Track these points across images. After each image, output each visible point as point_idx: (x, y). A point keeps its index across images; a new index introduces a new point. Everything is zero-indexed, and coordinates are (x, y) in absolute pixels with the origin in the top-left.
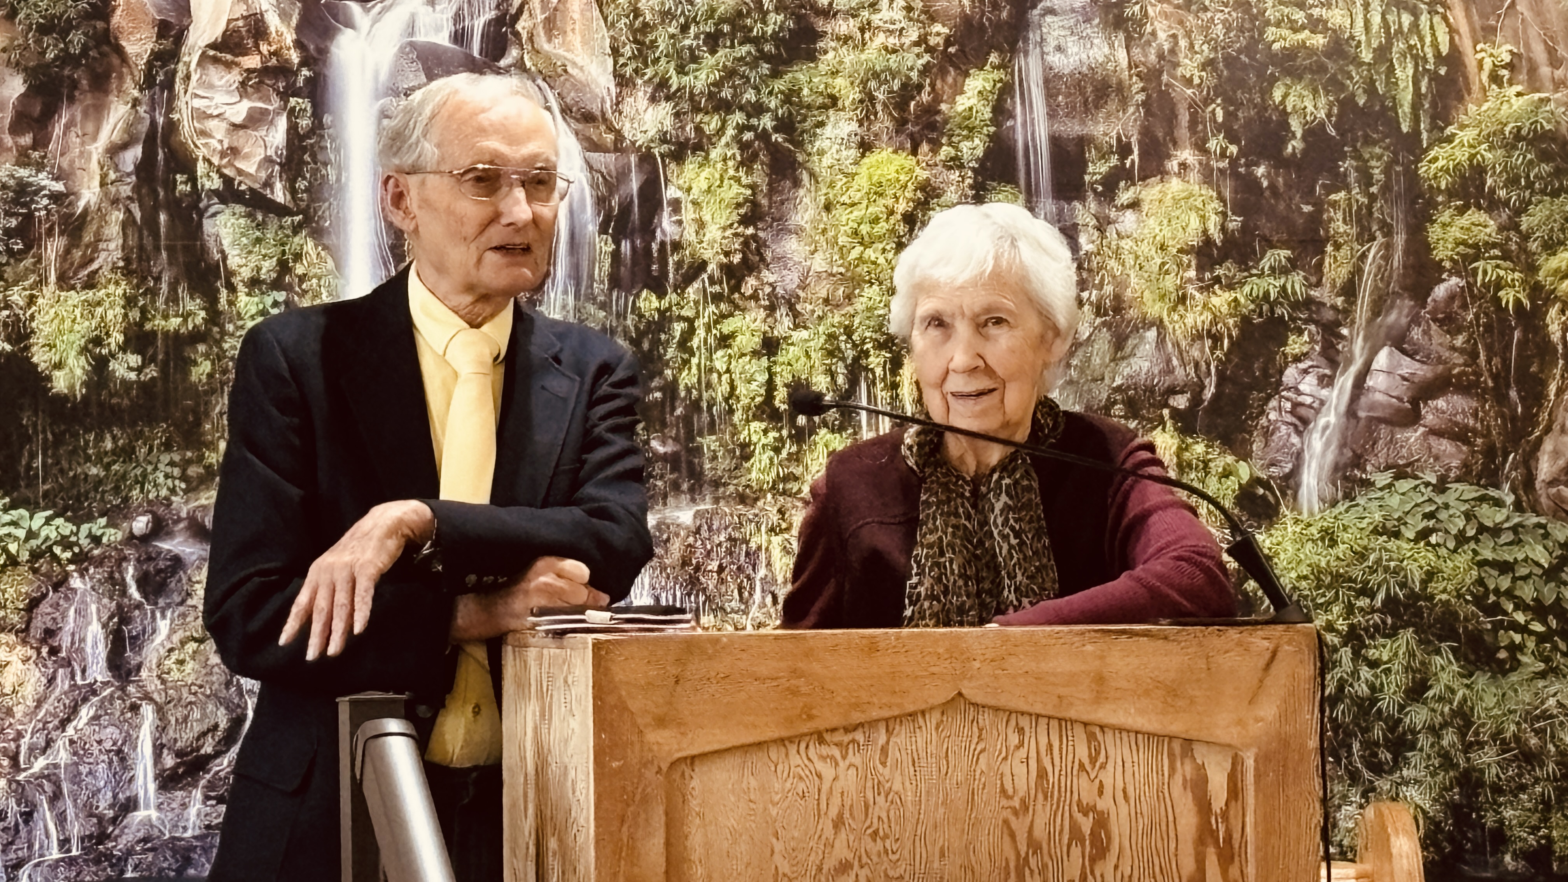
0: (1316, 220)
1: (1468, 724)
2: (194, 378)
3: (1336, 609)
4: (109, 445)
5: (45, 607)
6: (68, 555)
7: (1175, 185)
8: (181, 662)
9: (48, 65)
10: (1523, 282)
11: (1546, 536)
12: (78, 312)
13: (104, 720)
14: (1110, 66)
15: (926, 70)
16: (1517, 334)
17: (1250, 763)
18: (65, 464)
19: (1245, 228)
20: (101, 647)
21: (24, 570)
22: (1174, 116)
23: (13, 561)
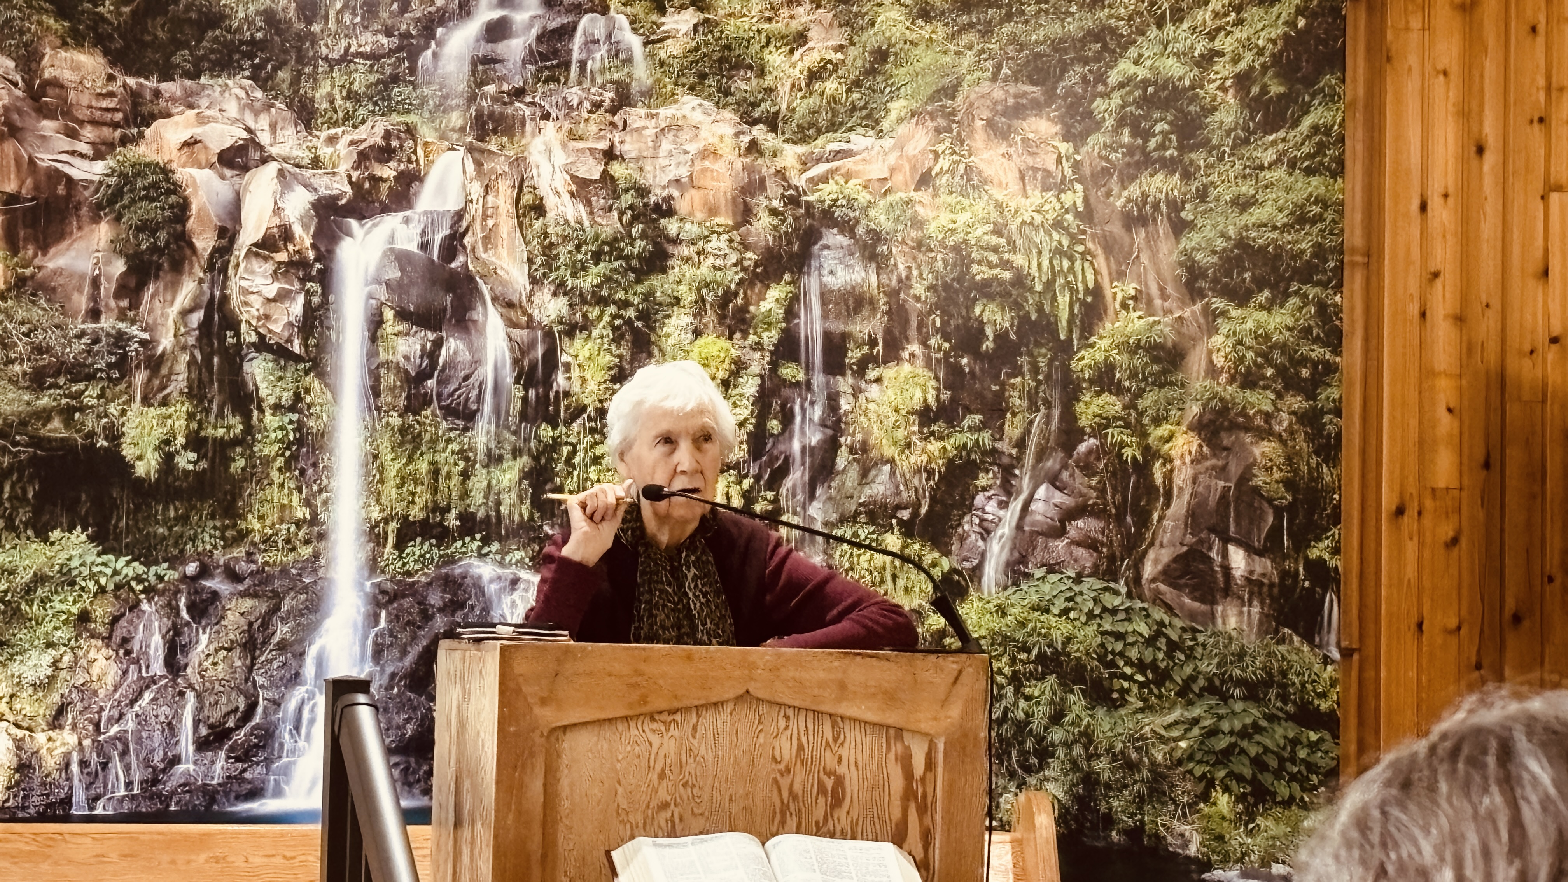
0: (1000, 396)
1: (1091, 742)
2: (232, 470)
3: (1005, 659)
4: (172, 513)
5: (123, 623)
6: (140, 587)
7: (906, 368)
8: (215, 664)
9: (143, 252)
10: (1138, 444)
11: (1148, 616)
12: (155, 422)
13: (160, 702)
14: (865, 286)
15: (740, 283)
16: (1133, 479)
17: (941, 747)
18: (141, 525)
19: (953, 400)
21: (110, 597)
22: (907, 321)
23: (102, 590)
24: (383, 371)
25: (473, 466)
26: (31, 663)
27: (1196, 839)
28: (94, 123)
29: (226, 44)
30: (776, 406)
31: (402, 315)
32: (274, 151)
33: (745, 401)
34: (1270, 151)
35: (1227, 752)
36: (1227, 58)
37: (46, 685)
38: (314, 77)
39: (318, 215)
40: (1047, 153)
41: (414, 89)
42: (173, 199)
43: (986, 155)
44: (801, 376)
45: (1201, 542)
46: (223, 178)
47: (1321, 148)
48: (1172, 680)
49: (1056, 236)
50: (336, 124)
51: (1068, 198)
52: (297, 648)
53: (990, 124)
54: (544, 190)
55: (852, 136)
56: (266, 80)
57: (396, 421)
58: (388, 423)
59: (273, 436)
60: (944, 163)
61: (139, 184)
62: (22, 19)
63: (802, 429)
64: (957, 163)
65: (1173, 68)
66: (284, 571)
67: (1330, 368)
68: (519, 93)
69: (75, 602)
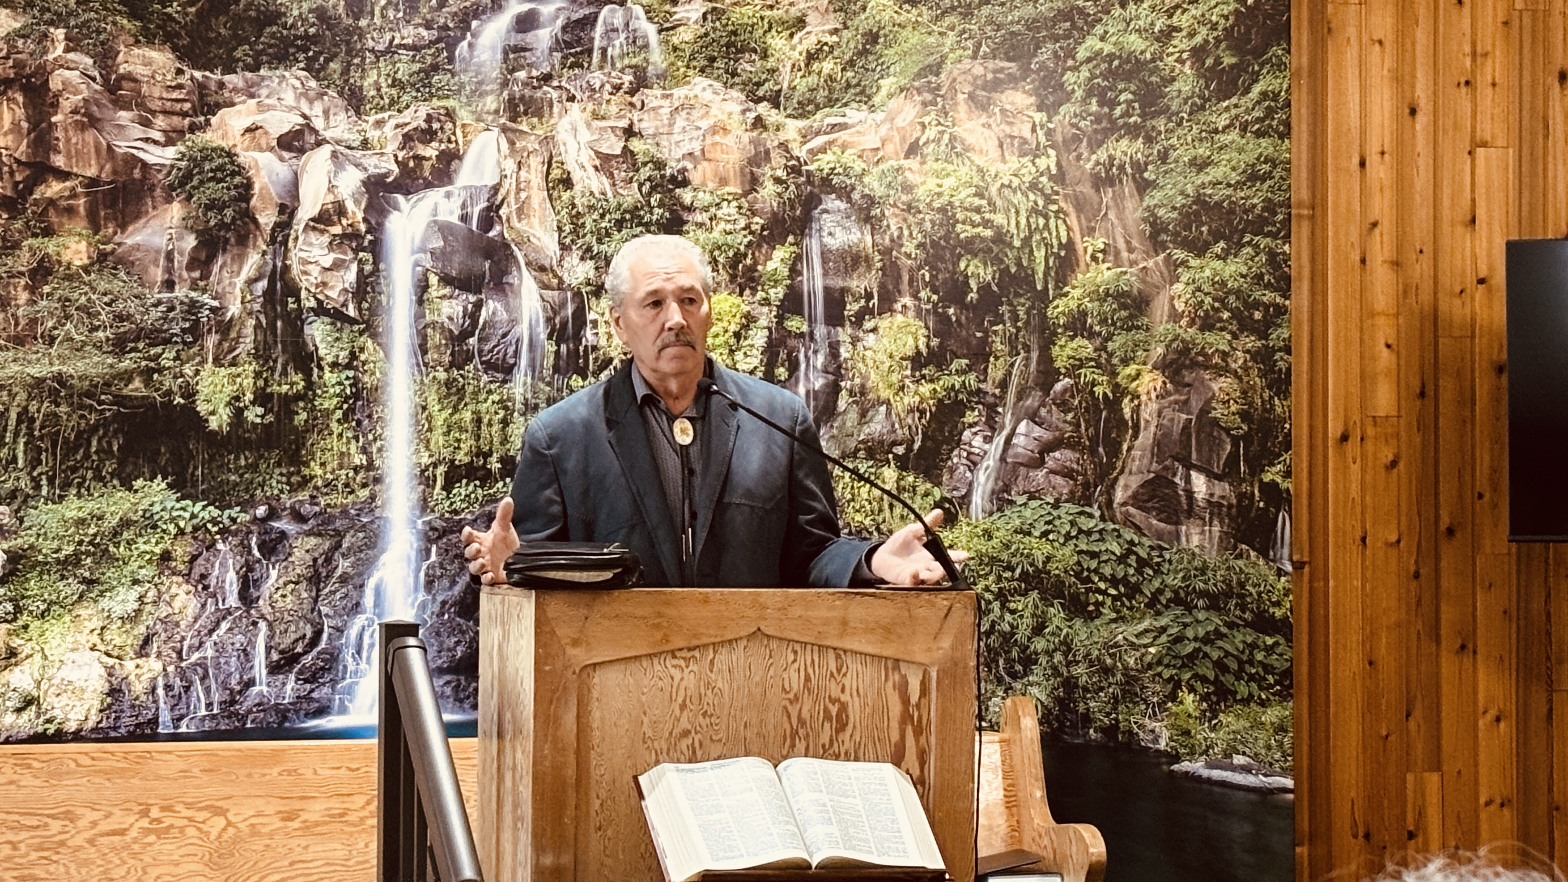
0: (984, 341)
1: (1070, 649)
2: (296, 422)
3: (991, 578)
4: (243, 462)
5: (200, 561)
6: (216, 529)
7: (899, 318)
8: (284, 596)
9: (211, 229)
10: (1109, 382)
11: (1119, 536)
12: (225, 380)
13: (236, 631)
14: (862, 246)
15: (749, 245)
16: (1104, 414)
17: (934, 675)
18: (215, 473)
19: (941, 346)
20: (235, 585)
21: (188, 538)
22: (900, 277)
23: (181, 532)
24: (429, 331)
25: (512, 414)
26: (119, 598)
27: (1165, 734)
28: (166, 112)
29: (283, 39)
30: (783, 355)
31: (446, 280)
32: (328, 134)
33: (755, 351)
34: (1225, 115)
35: (1192, 656)
36: (1184, 33)
37: (134, 618)
38: (362, 66)
39: (368, 191)
40: (1022, 122)
41: (453, 76)
42: (237, 180)
43: (969, 125)
44: (805, 328)
45: (1166, 468)
46: (282, 159)
47: (1270, 112)
48: (1142, 593)
49: (1032, 197)
50: (382, 109)
51: (1042, 162)
52: (357, 581)
53: (971, 97)
54: (570, 166)
55: (847, 110)
56: (318, 71)
57: (442, 375)
58: (434, 378)
59: (332, 391)
60: (931, 133)
61: (207, 167)
62: (99, 21)
63: (806, 375)
64: (942, 133)
65: (1135, 43)
66: (345, 512)
67: (1281, 311)
68: (546, 78)
69: (157, 543)
